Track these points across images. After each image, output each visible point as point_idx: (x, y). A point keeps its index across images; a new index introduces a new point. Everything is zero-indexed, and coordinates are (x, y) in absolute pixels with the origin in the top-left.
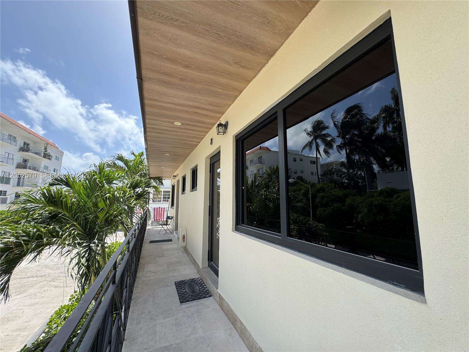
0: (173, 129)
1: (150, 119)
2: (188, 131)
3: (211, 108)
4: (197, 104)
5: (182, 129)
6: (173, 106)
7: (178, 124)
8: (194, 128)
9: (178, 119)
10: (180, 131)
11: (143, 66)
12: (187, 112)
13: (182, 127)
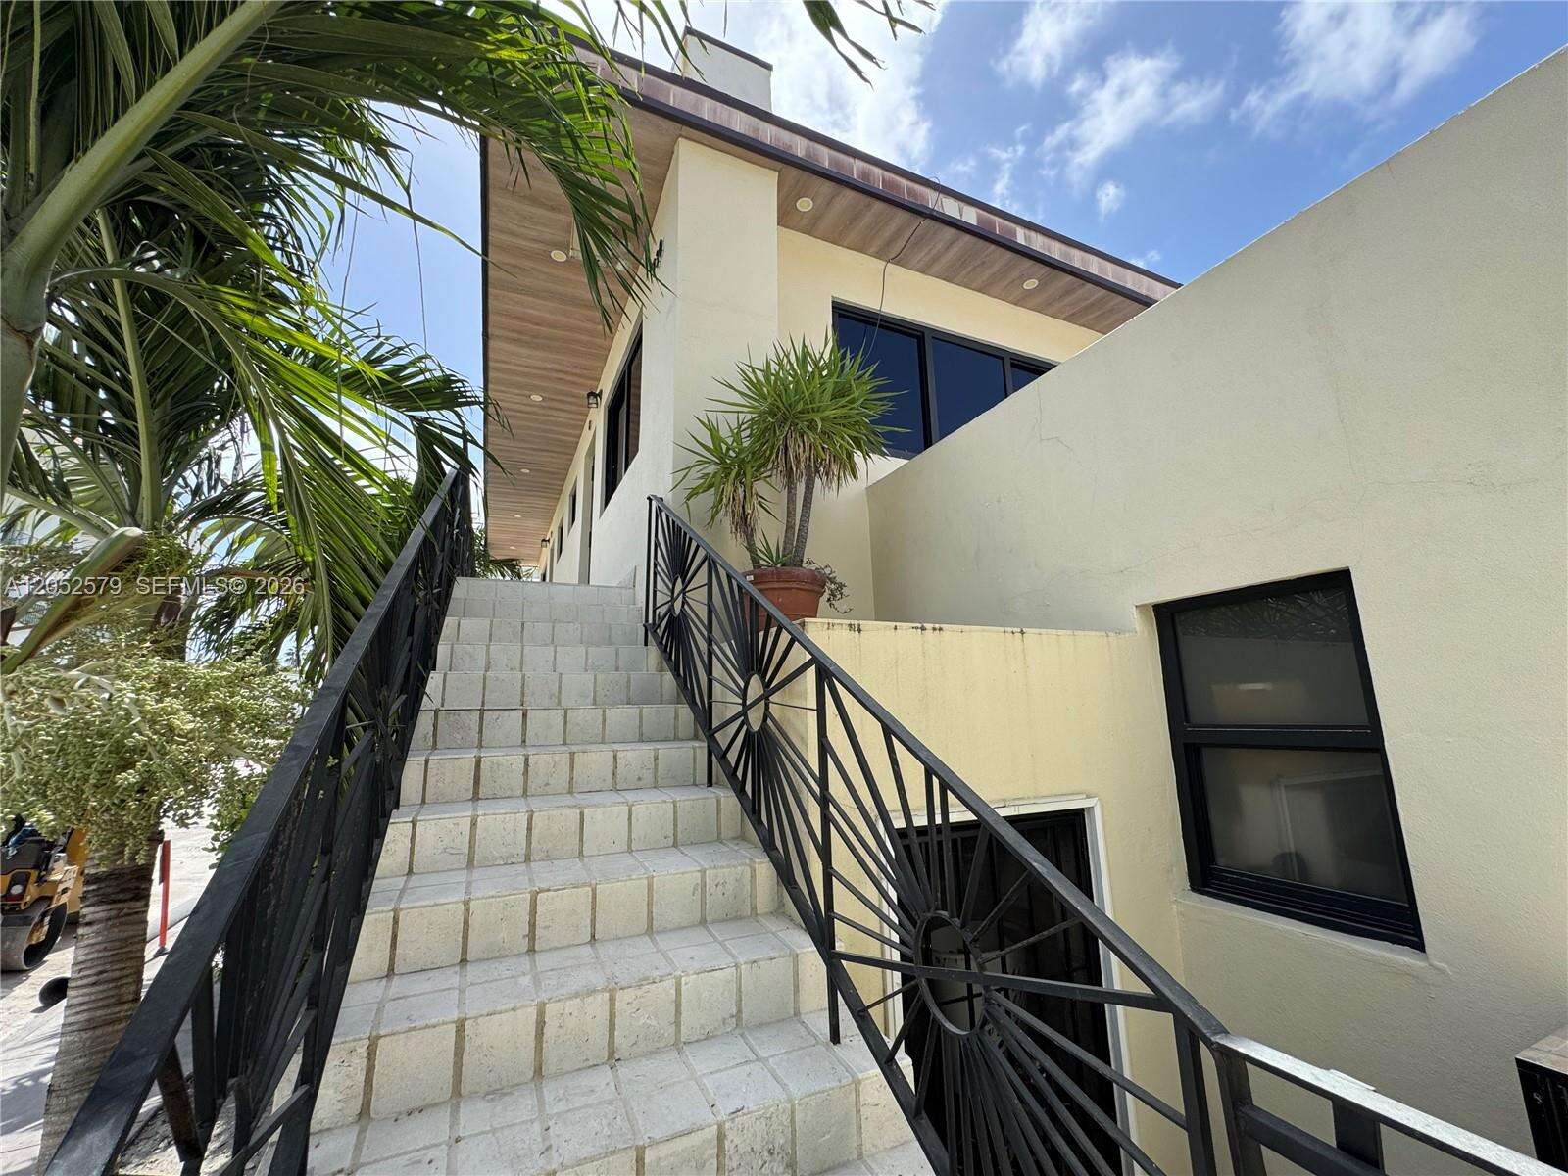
0: (529, 409)
1: (495, 391)
2: (554, 413)
3: (578, 372)
4: (560, 367)
5: (544, 407)
6: (527, 370)
7: (537, 398)
8: (561, 406)
9: (536, 389)
10: (542, 411)
11: (491, 324)
12: (549, 379)
13: (544, 404)
